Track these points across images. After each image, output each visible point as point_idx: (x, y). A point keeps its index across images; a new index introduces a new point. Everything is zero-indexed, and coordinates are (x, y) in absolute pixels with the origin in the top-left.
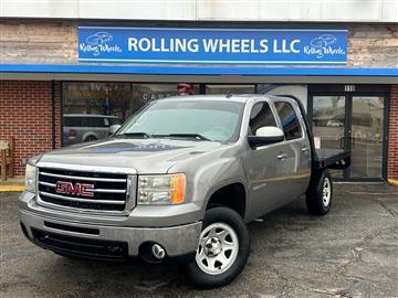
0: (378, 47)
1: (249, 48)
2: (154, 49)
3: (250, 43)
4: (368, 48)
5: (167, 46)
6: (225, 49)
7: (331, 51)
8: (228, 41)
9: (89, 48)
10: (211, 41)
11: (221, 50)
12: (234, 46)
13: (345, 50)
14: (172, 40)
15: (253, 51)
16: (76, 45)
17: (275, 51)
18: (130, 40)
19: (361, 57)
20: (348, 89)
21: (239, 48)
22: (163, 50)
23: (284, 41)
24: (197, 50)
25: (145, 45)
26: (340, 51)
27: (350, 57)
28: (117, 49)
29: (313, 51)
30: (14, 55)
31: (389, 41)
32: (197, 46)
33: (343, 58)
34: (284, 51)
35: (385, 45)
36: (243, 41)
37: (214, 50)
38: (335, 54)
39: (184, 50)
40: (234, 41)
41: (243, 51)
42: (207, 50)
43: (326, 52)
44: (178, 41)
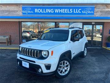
0: (103, 11)
1: (67, 11)
2: (42, 12)
3: (67, 10)
4: (100, 11)
5: (45, 11)
6: (61, 12)
7: (90, 12)
8: (62, 10)
9: (25, 12)
10: (57, 10)
11: (60, 12)
12: (63, 11)
13: (94, 12)
14: (46, 9)
15: (68, 12)
16: (22, 11)
17: (74, 12)
18: (36, 9)
19: (98, 14)
20: (93, 23)
21: (65, 11)
22: (44, 12)
23: (77, 10)
24: (53, 12)
25: (39, 11)
26: (92, 12)
27: (95, 14)
28: (32, 12)
29: (85, 12)
30: (6, 14)
31: (106, 9)
32: (53, 11)
33: (93, 14)
34: (77, 12)
35: (105, 10)
36: (66, 10)
37: (58, 12)
38: (91, 13)
39: (50, 12)
40: (63, 10)
41: (66, 12)
42: (56, 12)
43: (88, 12)
44: (48, 10)
